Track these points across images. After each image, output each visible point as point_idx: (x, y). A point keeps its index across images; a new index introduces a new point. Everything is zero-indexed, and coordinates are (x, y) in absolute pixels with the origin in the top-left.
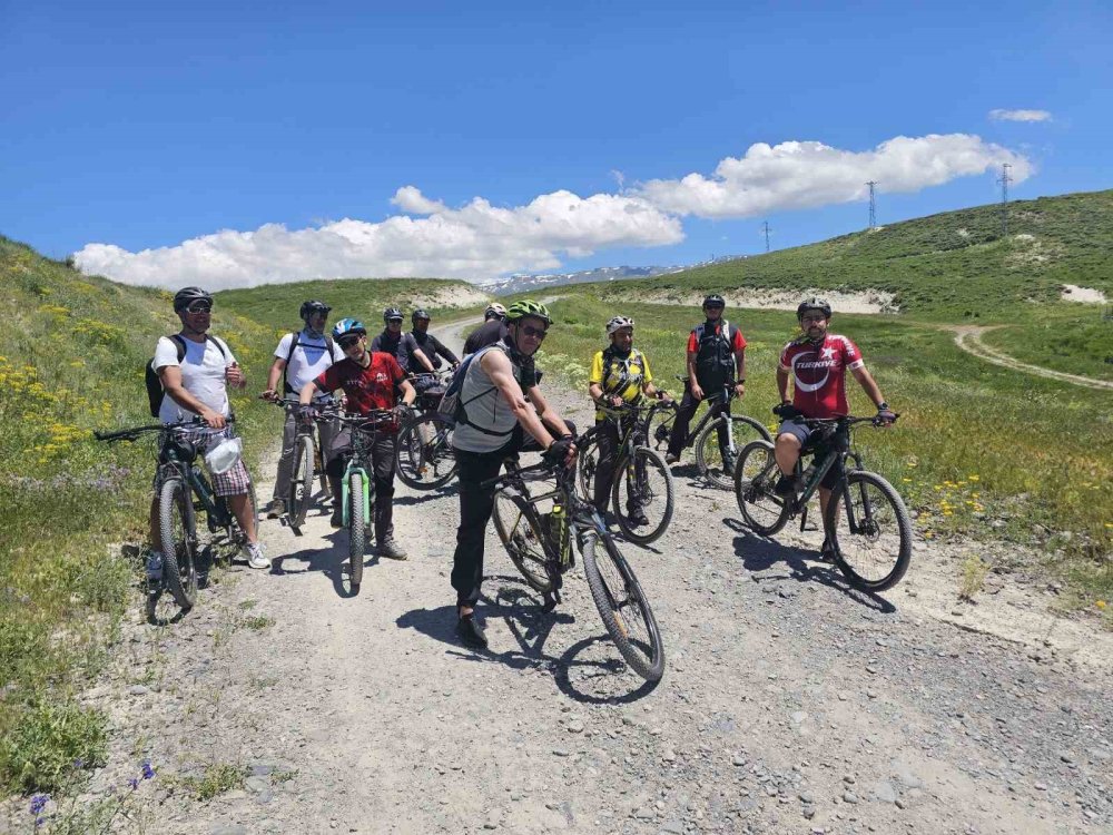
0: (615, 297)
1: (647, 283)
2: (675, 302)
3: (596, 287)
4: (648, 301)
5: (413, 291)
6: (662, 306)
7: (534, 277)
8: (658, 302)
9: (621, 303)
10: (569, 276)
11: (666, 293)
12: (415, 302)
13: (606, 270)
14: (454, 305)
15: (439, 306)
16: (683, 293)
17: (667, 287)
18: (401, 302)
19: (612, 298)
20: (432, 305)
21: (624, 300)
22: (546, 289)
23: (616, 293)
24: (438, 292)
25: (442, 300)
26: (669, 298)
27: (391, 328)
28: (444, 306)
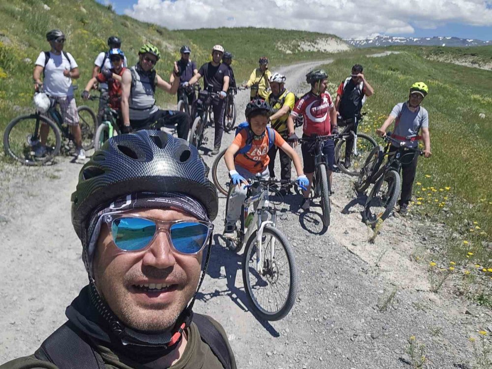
0: (435, 57)
1: (460, 50)
2: (476, 66)
3: (424, 48)
4: (457, 63)
5: (302, 39)
6: (465, 67)
7: (391, 38)
8: (464, 64)
9: (439, 61)
10: (415, 40)
11: (471, 59)
12: (302, 46)
13: (441, 38)
14: (325, 50)
15: (315, 50)
16: (484, 61)
17: (473, 55)
18: (293, 45)
19: (433, 58)
20: (312, 49)
21: (441, 59)
22: (391, 46)
23: (436, 54)
24: (317, 41)
25: (319, 46)
26: (472, 63)
27: (184, 58)
28: (319, 51)
